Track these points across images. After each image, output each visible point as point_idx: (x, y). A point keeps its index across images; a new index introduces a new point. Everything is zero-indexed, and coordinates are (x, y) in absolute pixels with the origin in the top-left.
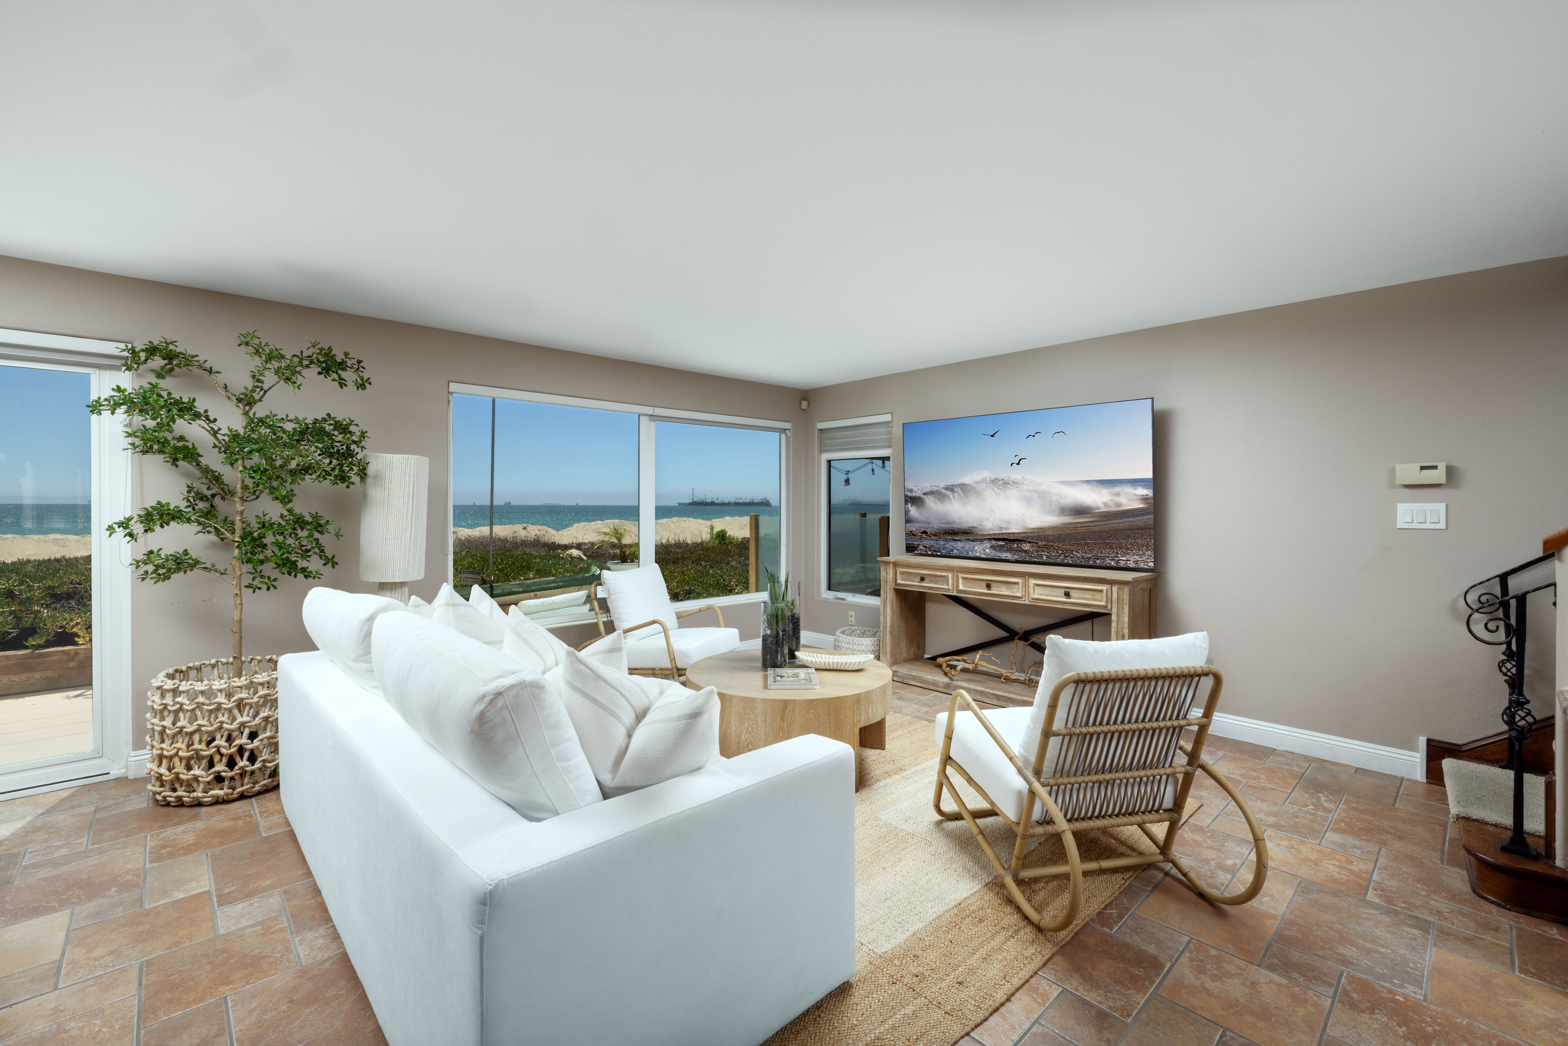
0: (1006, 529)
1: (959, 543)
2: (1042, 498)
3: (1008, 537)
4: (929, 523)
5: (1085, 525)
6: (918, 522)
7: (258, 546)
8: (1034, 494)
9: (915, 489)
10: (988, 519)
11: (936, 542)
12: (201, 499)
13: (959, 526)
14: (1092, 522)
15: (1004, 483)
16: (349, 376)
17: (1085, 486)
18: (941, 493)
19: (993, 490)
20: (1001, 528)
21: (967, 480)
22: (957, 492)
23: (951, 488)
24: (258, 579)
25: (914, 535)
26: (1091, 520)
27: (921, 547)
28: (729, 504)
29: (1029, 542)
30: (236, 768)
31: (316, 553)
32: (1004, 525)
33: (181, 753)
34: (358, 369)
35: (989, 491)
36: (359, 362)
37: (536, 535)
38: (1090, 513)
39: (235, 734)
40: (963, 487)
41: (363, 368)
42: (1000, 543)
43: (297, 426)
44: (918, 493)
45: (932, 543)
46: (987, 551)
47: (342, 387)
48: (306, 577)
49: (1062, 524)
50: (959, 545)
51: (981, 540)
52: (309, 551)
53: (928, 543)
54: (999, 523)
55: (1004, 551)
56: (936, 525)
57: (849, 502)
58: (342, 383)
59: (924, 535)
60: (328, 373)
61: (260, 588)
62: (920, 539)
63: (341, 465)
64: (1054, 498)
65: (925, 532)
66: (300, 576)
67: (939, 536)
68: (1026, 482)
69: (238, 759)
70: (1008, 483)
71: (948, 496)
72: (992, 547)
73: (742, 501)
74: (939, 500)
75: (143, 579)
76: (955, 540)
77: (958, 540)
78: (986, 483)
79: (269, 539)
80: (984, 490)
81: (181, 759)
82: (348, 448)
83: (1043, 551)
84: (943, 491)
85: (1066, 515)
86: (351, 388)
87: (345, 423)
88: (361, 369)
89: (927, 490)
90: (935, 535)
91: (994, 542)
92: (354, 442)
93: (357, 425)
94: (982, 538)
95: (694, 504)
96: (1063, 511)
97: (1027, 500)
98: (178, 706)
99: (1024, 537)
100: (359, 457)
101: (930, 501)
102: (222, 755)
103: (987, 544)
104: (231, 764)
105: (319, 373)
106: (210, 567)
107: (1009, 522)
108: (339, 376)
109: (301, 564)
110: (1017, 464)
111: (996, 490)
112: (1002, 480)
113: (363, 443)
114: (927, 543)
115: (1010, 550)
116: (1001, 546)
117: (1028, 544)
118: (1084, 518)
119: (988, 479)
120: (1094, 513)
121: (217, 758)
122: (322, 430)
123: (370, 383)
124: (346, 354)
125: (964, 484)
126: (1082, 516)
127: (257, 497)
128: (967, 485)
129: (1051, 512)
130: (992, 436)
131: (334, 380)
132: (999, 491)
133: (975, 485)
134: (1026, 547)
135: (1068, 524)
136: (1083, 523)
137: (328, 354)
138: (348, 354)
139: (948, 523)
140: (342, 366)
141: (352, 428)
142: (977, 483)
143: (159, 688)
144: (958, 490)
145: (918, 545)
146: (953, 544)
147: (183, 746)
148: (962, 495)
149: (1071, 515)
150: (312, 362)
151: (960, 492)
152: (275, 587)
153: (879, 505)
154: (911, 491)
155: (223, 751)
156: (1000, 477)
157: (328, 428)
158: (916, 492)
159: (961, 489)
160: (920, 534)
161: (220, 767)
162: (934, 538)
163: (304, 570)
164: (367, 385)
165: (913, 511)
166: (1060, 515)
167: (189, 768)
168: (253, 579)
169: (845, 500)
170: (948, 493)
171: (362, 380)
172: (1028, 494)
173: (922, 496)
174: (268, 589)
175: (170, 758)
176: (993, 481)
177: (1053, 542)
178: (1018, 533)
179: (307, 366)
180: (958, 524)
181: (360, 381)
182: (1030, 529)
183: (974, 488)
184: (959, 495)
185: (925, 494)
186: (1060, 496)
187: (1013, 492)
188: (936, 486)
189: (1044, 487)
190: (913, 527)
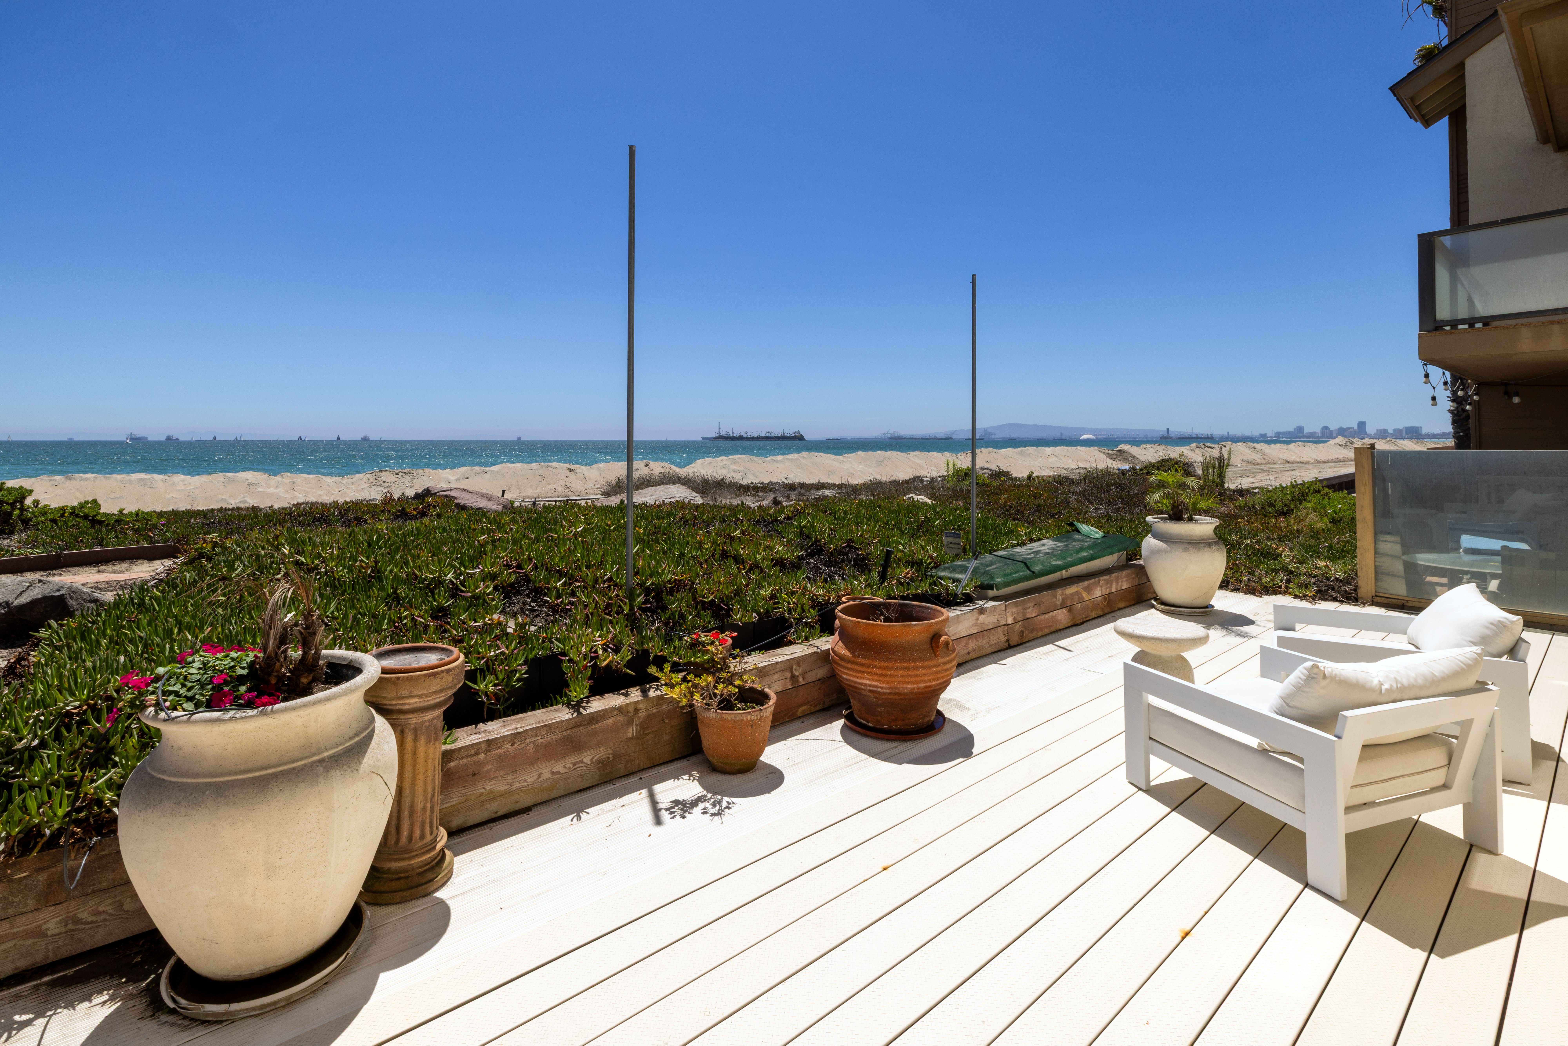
28: (758, 438)
37: (660, 473)
57: (889, 436)
73: (772, 435)
95: (721, 438)
153: (922, 439)
169: (884, 434)
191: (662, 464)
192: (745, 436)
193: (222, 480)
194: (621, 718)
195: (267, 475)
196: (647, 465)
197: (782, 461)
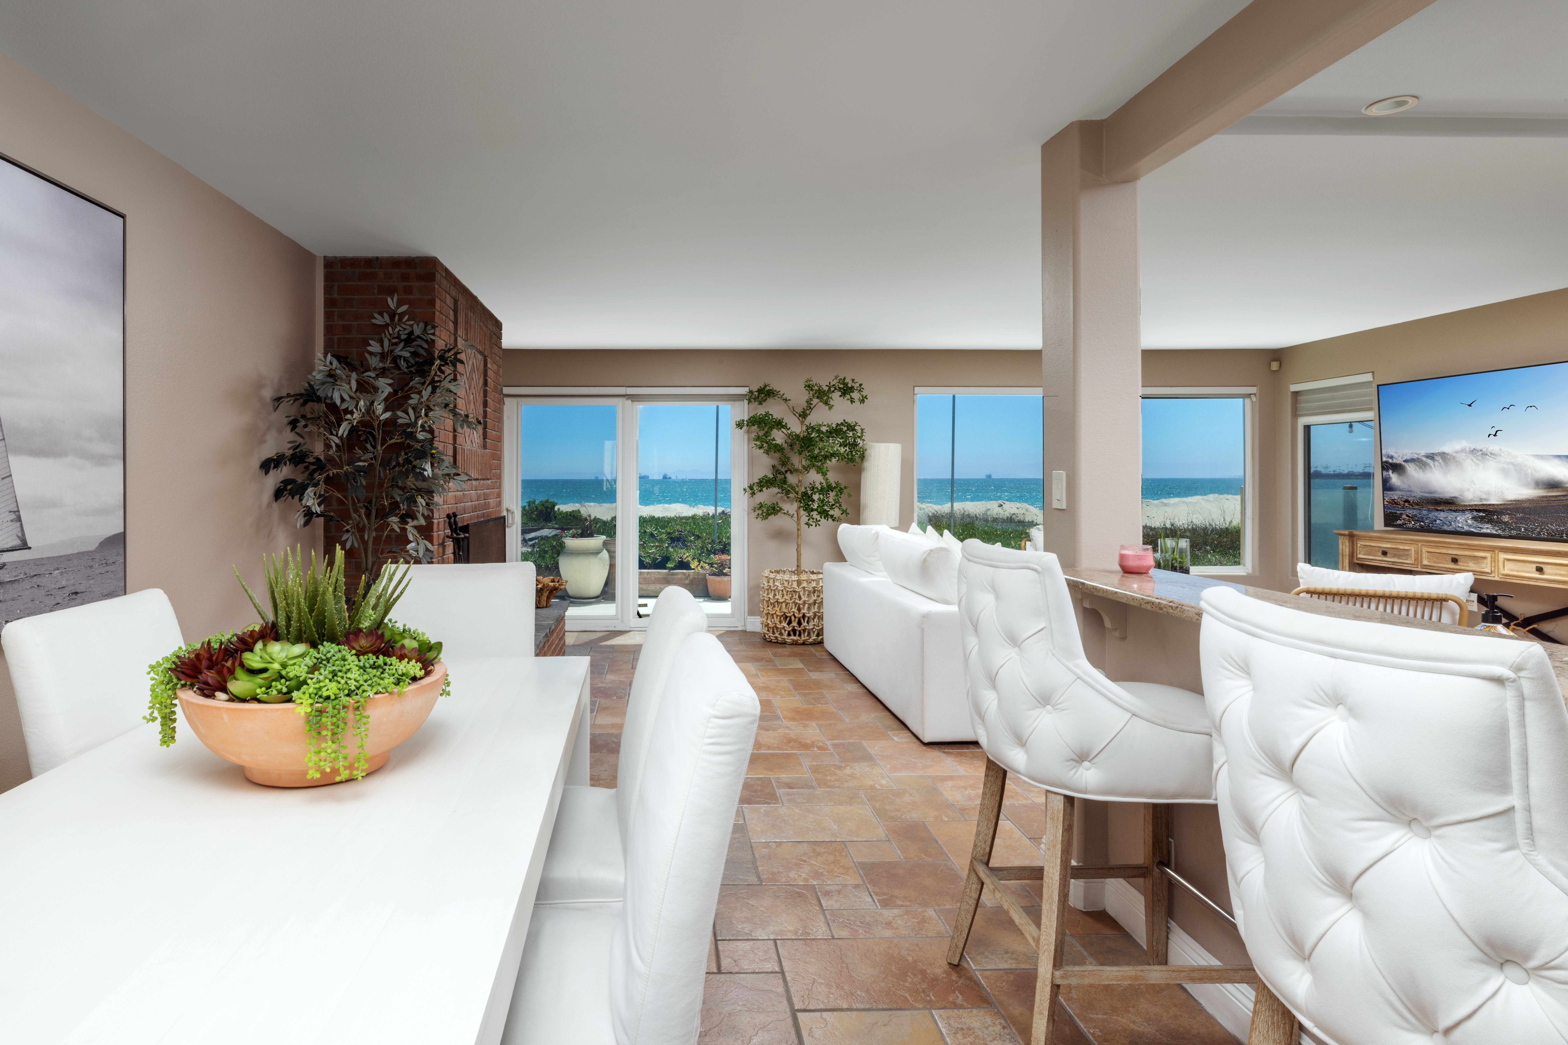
0: (1486, 500)
1: (1442, 513)
2: (1517, 470)
3: (1488, 508)
4: (1411, 491)
5: (1559, 498)
6: (1400, 490)
7: (810, 501)
8: (1511, 467)
9: (1395, 455)
10: (1468, 490)
11: (1419, 511)
12: (780, 473)
13: (1441, 496)
14: (1564, 496)
15: (1483, 454)
16: (856, 395)
17: (1556, 461)
18: (1422, 461)
19: (1473, 461)
20: (1481, 499)
21: (1447, 449)
22: (1438, 461)
23: (1431, 457)
24: (811, 520)
25: (1396, 504)
26: (1563, 494)
27: (1404, 516)
29: (1509, 514)
30: (802, 626)
31: (837, 506)
32: (1484, 496)
33: (777, 613)
34: (860, 390)
35: (1469, 461)
36: (861, 385)
38: (1562, 488)
39: (801, 606)
40: (1443, 455)
41: (863, 389)
42: (1481, 514)
43: (828, 428)
44: (1398, 460)
45: (1415, 512)
46: (1470, 522)
47: (852, 403)
48: (833, 520)
49: (1538, 497)
50: (1442, 515)
51: (1463, 511)
52: (833, 505)
53: (1411, 512)
54: (1479, 494)
55: (1485, 522)
56: (1418, 494)
58: (852, 401)
59: (1407, 504)
60: (845, 395)
61: (812, 525)
62: (1403, 508)
63: (851, 452)
64: (1529, 471)
65: (1407, 501)
66: (830, 520)
67: (1422, 505)
68: (1502, 454)
69: (802, 621)
70: (1487, 454)
71: (1428, 464)
72: (1474, 518)
74: (1420, 468)
75: (757, 518)
76: (1438, 510)
77: (1441, 510)
78: (1466, 452)
79: (816, 497)
80: (1464, 460)
81: (777, 616)
82: (854, 440)
83: (1521, 523)
84: (1424, 459)
85: (1540, 489)
86: (857, 403)
87: (852, 424)
88: (862, 390)
89: (1408, 457)
90: (1417, 504)
91: (1475, 513)
92: (859, 437)
93: (859, 426)
94: (1464, 508)
96: (1538, 484)
97: (1505, 472)
98: (776, 587)
99: (1503, 509)
100: (860, 445)
101: (1411, 469)
102: (795, 617)
103: (1469, 515)
104: (800, 623)
105: (840, 396)
106: (786, 512)
107: (1488, 493)
108: (851, 396)
109: (831, 513)
110: (1495, 435)
111: (1475, 460)
112: (1481, 450)
113: (864, 438)
114: (1409, 512)
115: (1490, 521)
116: (1482, 518)
117: (1507, 516)
118: (1557, 491)
119: (1467, 449)
120: (1565, 488)
121: (793, 618)
122: (841, 430)
123: (867, 399)
124: (853, 380)
125: (1444, 453)
126: (1555, 490)
127: (808, 472)
128: (1447, 454)
129: (1527, 485)
130: (1470, 405)
131: (848, 399)
132: (1478, 462)
133: (1455, 455)
134: (1506, 518)
135: (1543, 497)
136: (1556, 496)
137: (843, 381)
138: (854, 380)
139: (1430, 493)
140: (852, 389)
141: (856, 428)
142: (1457, 452)
143: (767, 577)
144: (1438, 458)
145: (1401, 514)
146: (1436, 514)
147: (778, 609)
148: (1443, 464)
149: (1545, 488)
150: (835, 389)
151: (1441, 461)
152: (819, 525)
154: (1392, 457)
155: (796, 615)
156: (1479, 447)
157: (845, 429)
158: (1396, 459)
159: (1442, 458)
160: (1402, 503)
161: (795, 624)
162: (1417, 507)
163: (832, 516)
164: (865, 399)
165: (1395, 479)
166: (1535, 488)
167: (780, 622)
168: (809, 520)
170: (1429, 461)
171: (863, 397)
172: (1505, 466)
173: (1403, 463)
174: (816, 526)
175: (773, 615)
176: (1472, 451)
177: (1530, 514)
178: (1498, 505)
179: (833, 392)
180: (1440, 494)
181: (861, 398)
182: (1508, 501)
183: (1454, 458)
184: (1440, 464)
185: (1406, 461)
186: (1534, 470)
187: (1491, 463)
188: (1416, 454)
189: (1519, 460)
190: (1395, 495)
191: (1018, 505)
192: (1324, 471)
193: (661, 509)
194: (683, 576)
195: (688, 507)
196: (1001, 506)
197: (1175, 505)
